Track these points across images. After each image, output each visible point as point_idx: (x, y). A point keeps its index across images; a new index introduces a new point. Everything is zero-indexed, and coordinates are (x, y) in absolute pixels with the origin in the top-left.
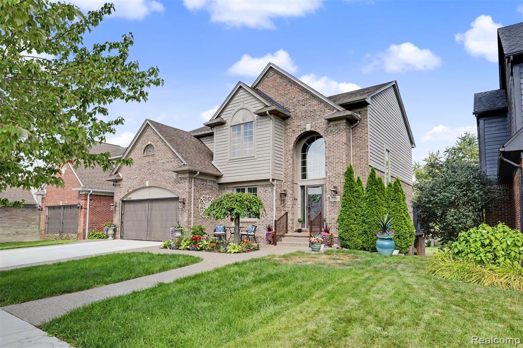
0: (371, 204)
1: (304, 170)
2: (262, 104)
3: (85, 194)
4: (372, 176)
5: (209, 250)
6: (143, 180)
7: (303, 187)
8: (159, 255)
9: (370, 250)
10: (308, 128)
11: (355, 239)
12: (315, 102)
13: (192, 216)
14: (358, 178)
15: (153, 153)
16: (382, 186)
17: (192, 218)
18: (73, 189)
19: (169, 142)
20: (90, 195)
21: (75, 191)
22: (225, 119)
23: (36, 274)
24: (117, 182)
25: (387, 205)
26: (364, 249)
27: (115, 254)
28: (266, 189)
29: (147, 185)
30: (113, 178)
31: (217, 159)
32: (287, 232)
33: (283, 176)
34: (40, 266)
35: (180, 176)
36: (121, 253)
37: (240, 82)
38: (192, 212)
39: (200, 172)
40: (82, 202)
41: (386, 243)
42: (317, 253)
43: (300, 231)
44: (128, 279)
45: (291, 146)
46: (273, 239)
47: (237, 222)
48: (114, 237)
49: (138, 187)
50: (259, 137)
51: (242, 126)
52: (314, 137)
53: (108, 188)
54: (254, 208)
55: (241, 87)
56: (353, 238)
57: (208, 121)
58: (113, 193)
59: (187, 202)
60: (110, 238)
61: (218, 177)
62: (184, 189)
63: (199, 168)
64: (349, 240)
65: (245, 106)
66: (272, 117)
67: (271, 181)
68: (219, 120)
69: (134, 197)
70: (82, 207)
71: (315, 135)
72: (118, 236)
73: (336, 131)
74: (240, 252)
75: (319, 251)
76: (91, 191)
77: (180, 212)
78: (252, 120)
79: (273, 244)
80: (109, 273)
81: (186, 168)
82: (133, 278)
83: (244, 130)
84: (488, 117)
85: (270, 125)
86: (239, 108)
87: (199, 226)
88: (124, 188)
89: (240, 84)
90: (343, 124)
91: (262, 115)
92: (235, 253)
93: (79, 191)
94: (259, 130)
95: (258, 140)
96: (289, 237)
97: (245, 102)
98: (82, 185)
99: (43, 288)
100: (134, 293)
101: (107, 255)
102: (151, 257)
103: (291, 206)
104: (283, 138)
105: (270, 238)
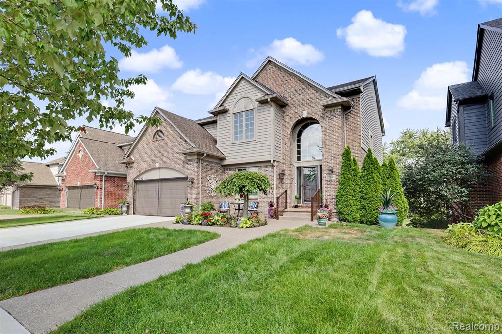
0: (369, 182)
1: (299, 152)
2: (263, 93)
3: (100, 176)
4: (369, 155)
5: (221, 225)
6: (153, 162)
7: (298, 168)
8: (175, 230)
9: (368, 223)
10: (305, 115)
11: (354, 213)
12: (311, 91)
13: (200, 194)
14: (354, 158)
15: (163, 138)
16: (378, 165)
17: (200, 196)
18: (89, 171)
19: (178, 127)
20: (105, 176)
21: (92, 172)
22: (227, 107)
23: (50, 254)
24: (129, 164)
25: (383, 183)
26: (362, 222)
27: (131, 230)
28: (267, 169)
29: (158, 166)
30: (126, 160)
31: (220, 143)
32: (286, 208)
33: (281, 158)
34: (55, 244)
35: (189, 158)
36: (137, 228)
37: (242, 74)
38: (200, 190)
39: (207, 154)
40: (98, 183)
41: (389, 217)
42: (323, 227)
43: (296, 207)
44: (150, 259)
45: (289, 131)
46: (275, 214)
47: (246, 199)
48: (128, 212)
49: (149, 169)
50: (259, 123)
51: (244, 114)
52: (309, 123)
53: (121, 170)
54: (263, 185)
55: (242, 78)
56: (352, 212)
57: (212, 109)
58: (126, 175)
59: (195, 181)
60: (124, 214)
61: (222, 159)
62: (192, 170)
63: (206, 151)
64: (348, 214)
65: (246, 95)
66: (272, 104)
67: (272, 162)
68: (222, 108)
69: (145, 177)
70: (98, 187)
71: (310, 122)
72: (131, 212)
73: (332, 117)
74: (252, 227)
75: (325, 225)
76: (106, 173)
77: (189, 190)
78: (253, 108)
79: (275, 218)
80: (128, 251)
81: (195, 150)
82: (156, 257)
83: (246, 116)
84: (466, 104)
85: (271, 112)
86: (241, 97)
87: (208, 203)
88: (136, 170)
89: (242, 76)
90: (339, 110)
91: (263, 102)
92: (247, 227)
93: (96, 173)
94: (259, 117)
95: (259, 125)
96: (289, 212)
97: (246, 92)
98: (98, 168)
99: (54, 273)
100: (161, 278)
101: (123, 231)
102: (169, 233)
103: (289, 185)
104: (281, 124)
105: (272, 213)
